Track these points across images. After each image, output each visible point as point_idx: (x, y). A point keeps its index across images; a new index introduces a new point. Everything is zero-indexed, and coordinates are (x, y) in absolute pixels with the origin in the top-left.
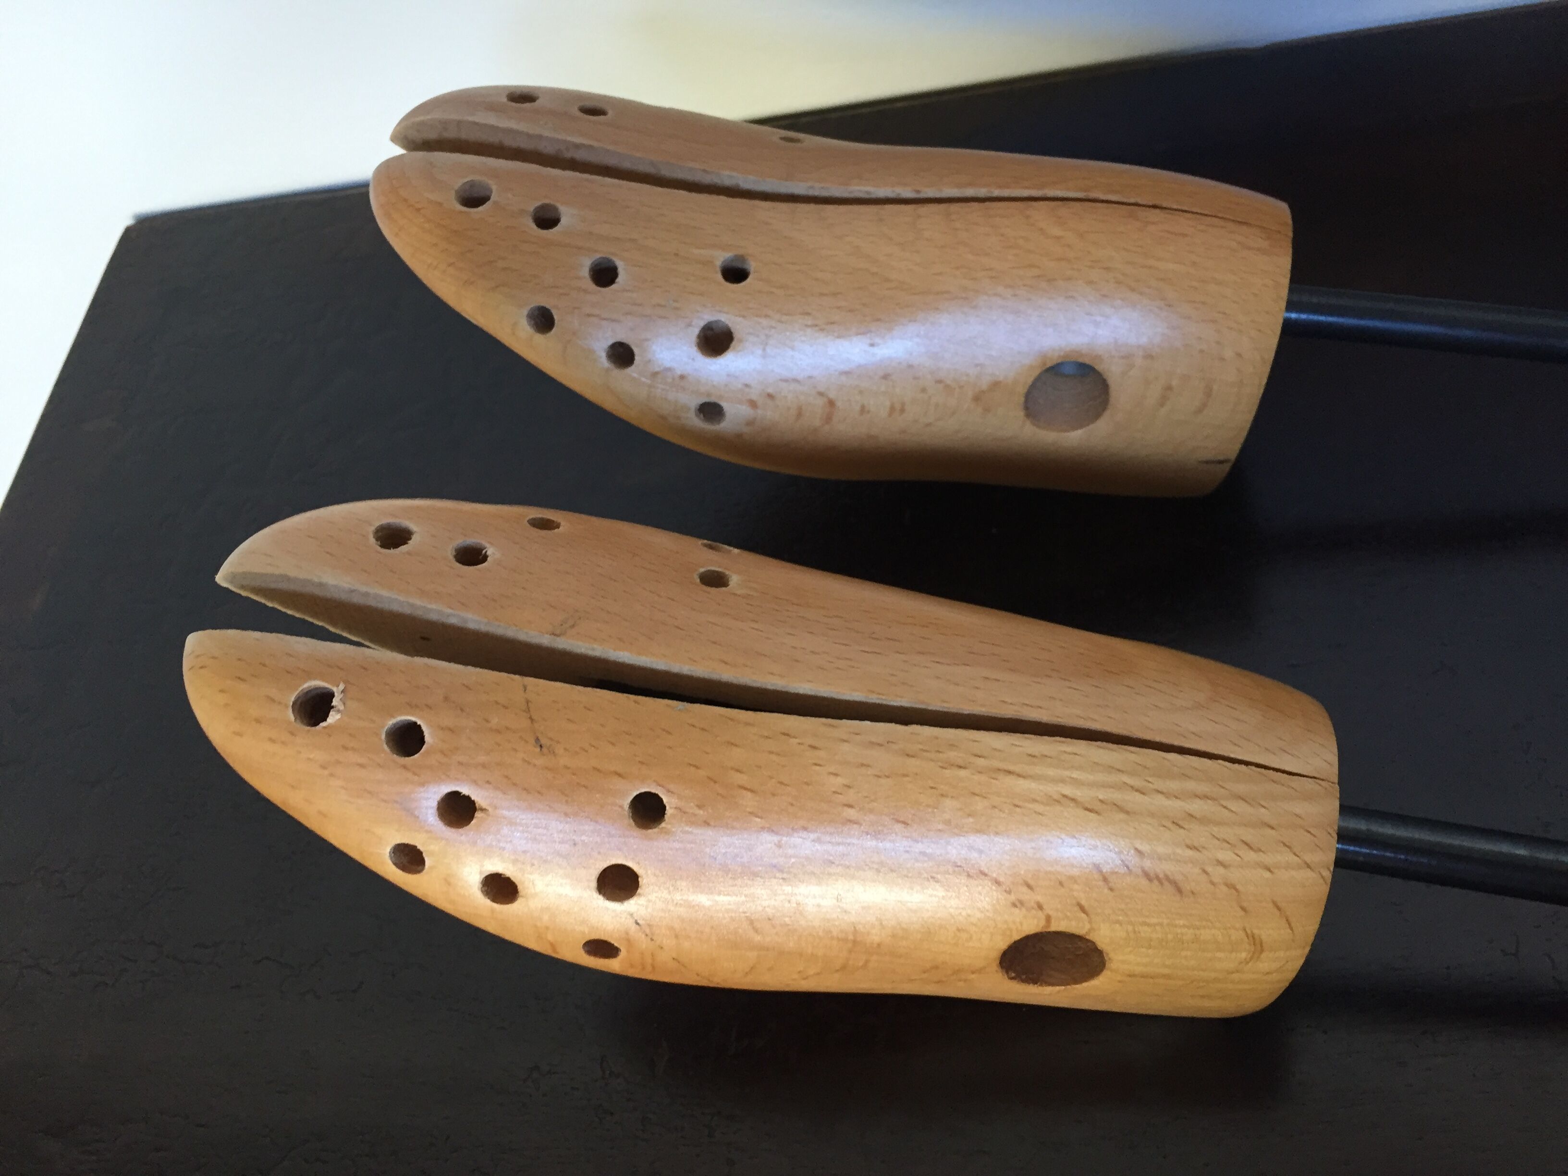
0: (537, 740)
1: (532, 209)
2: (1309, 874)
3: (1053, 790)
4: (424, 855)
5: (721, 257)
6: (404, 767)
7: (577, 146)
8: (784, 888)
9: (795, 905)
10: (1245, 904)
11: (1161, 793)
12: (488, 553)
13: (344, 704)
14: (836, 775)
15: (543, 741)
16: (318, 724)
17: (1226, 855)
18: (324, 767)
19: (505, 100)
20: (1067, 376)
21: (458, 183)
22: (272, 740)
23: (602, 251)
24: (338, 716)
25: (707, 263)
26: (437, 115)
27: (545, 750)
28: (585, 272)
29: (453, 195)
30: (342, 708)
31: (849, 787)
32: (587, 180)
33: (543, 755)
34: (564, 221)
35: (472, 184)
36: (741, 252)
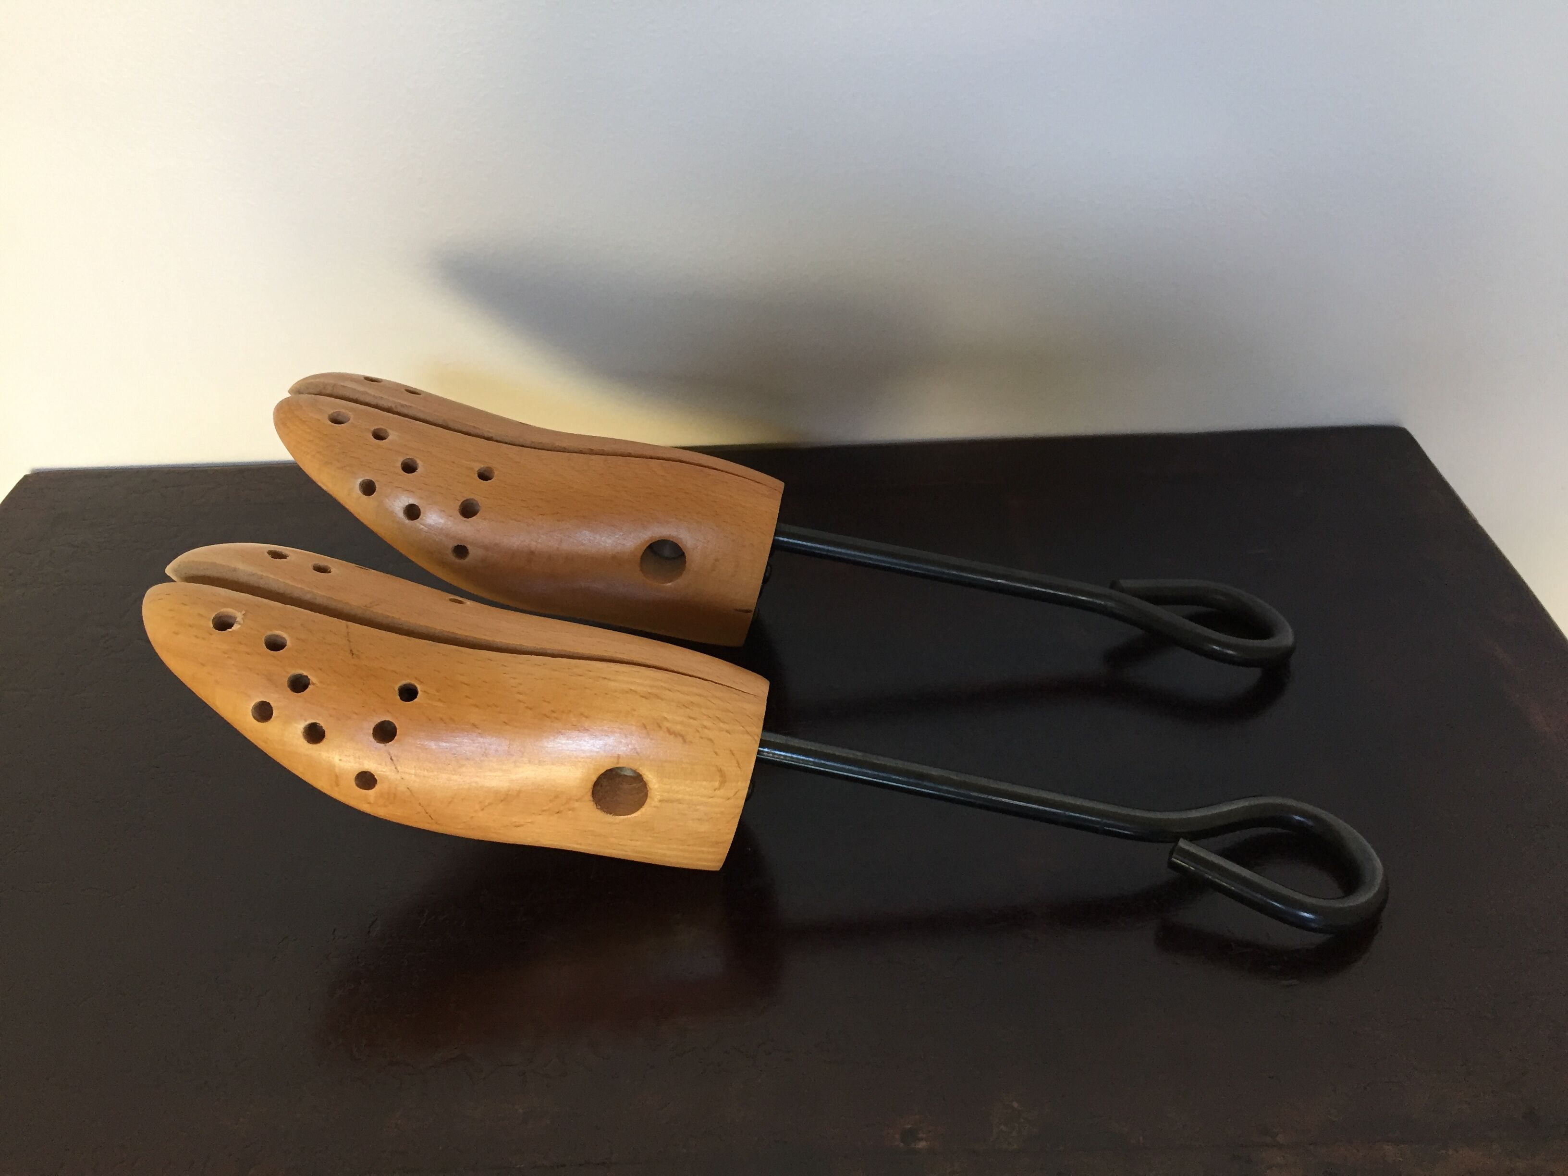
0: (351, 651)
1: (372, 429)
2: (749, 738)
3: (626, 687)
4: (273, 709)
5: (478, 466)
6: (274, 657)
7: (402, 406)
8: (479, 739)
9: (484, 750)
10: (717, 750)
11: (678, 691)
12: (332, 570)
13: (244, 621)
14: (514, 678)
15: (354, 651)
16: (226, 630)
17: (707, 723)
18: (224, 653)
19: (363, 378)
20: (667, 559)
21: (331, 412)
22: (197, 637)
23: (411, 455)
24: (239, 626)
25: (472, 469)
26: (322, 380)
27: (354, 656)
28: (399, 464)
29: (327, 416)
30: (242, 622)
31: (521, 684)
32: (407, 421)
33: (353, 658)
34: (390, 438)
35: (338, 413)
36: (489, 465)
